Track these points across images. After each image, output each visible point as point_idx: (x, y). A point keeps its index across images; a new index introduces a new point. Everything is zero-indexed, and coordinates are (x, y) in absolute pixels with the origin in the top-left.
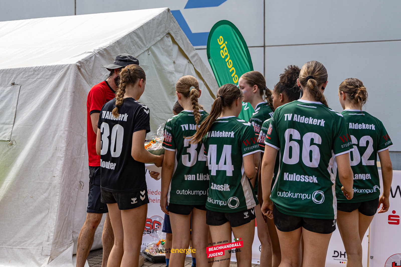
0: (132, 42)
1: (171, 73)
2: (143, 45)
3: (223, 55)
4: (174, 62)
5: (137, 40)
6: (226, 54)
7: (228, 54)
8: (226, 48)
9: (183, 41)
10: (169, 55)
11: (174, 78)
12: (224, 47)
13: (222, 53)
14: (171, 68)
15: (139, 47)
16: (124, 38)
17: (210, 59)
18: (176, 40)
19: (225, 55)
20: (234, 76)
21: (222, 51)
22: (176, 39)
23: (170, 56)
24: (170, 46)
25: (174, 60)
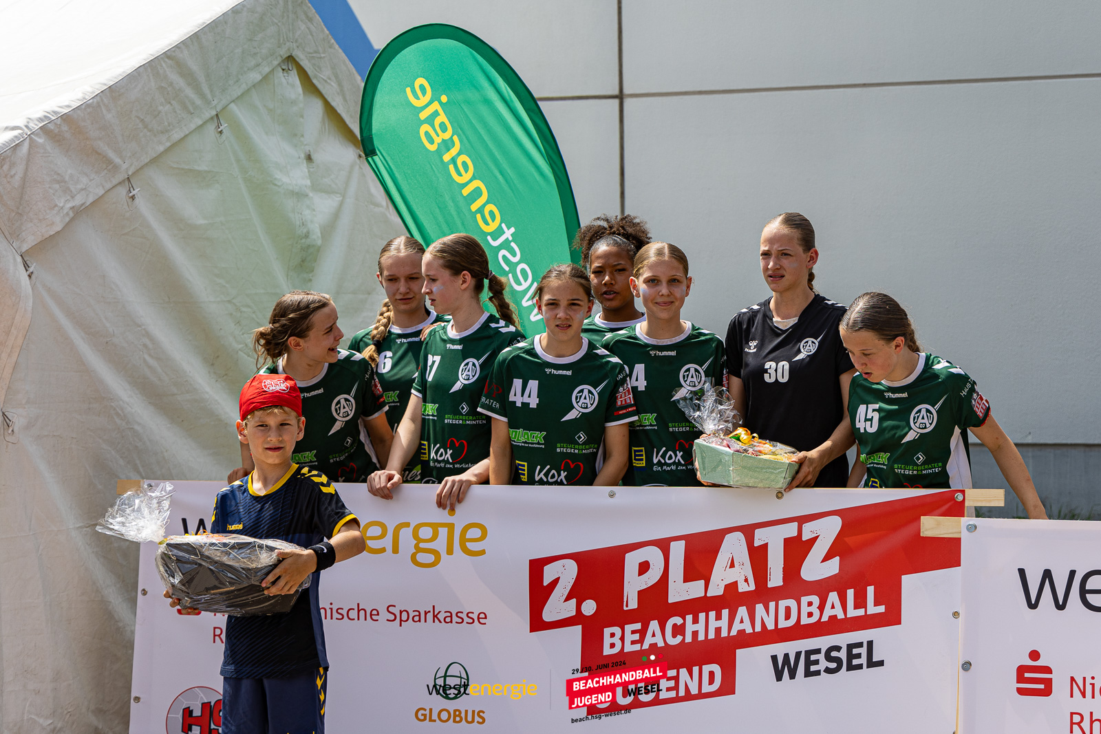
0: (161, 89)
1: (299, 195)
2: (198, 102)
3: (431, 141)
4: (309, 158)
5: (179, 82)
6: (447, 136)
7: (455, 138)
8: (442, 118)
9: (340, 84)
10: (293, 134)
11: (307, 212)
12: (436, 114)
13: (427, 133)
14: (298, 177)
15: (185, 107)
16: (133, 77)
17: (376, 158)
18: (315, 81)
19: (438, 140)
20: (480, 210)
21: (425, 128)
22: (316, 77)
23: (295, 135)
24: (294, 102)
25: (307, 148)
